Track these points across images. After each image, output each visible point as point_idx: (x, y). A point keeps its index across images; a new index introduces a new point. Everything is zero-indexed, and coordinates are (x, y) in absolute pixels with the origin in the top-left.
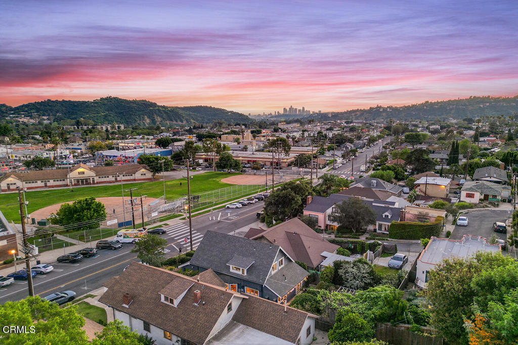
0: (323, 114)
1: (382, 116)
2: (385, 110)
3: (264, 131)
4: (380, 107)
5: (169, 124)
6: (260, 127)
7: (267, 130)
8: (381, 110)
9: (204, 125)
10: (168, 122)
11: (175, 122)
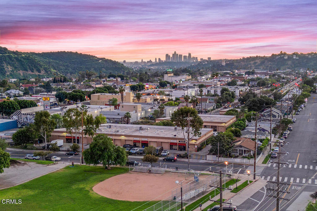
0: (214, 61)
1: (287, 64)
2: (290, 57)
3: (147, 86)
4: (285, 54)
5: (22, 74)
6: (141, 80)
7: (151, 84)
8: (286, 58)
9: (68, 76)
10: (21, 72)
11: (30, 72)
